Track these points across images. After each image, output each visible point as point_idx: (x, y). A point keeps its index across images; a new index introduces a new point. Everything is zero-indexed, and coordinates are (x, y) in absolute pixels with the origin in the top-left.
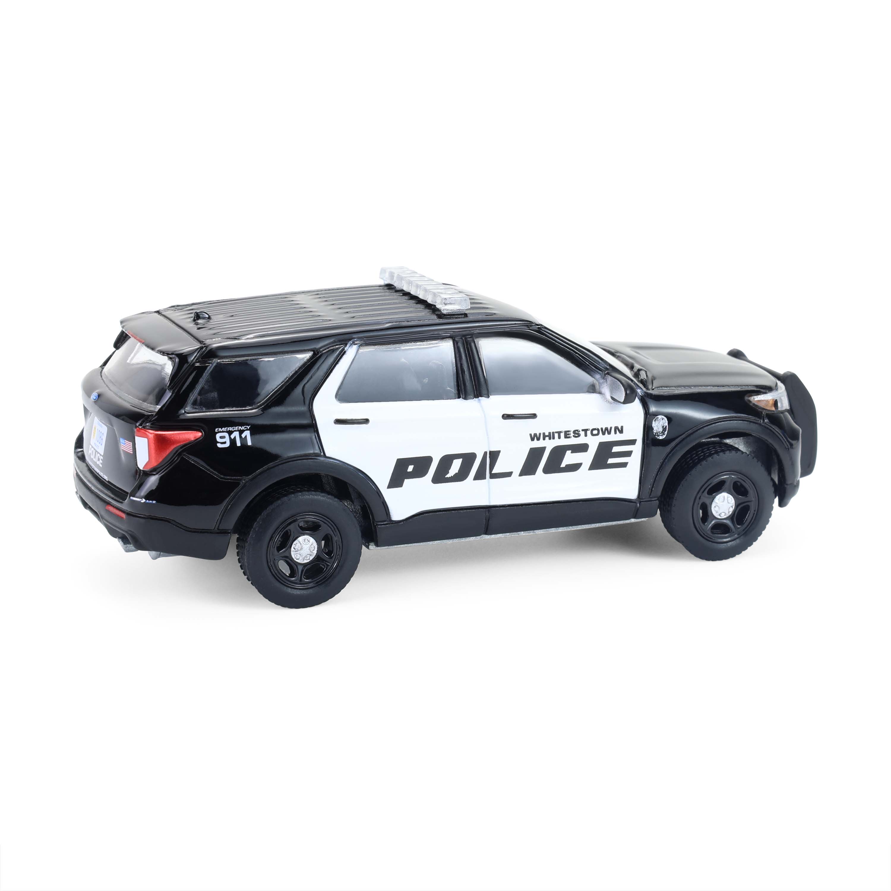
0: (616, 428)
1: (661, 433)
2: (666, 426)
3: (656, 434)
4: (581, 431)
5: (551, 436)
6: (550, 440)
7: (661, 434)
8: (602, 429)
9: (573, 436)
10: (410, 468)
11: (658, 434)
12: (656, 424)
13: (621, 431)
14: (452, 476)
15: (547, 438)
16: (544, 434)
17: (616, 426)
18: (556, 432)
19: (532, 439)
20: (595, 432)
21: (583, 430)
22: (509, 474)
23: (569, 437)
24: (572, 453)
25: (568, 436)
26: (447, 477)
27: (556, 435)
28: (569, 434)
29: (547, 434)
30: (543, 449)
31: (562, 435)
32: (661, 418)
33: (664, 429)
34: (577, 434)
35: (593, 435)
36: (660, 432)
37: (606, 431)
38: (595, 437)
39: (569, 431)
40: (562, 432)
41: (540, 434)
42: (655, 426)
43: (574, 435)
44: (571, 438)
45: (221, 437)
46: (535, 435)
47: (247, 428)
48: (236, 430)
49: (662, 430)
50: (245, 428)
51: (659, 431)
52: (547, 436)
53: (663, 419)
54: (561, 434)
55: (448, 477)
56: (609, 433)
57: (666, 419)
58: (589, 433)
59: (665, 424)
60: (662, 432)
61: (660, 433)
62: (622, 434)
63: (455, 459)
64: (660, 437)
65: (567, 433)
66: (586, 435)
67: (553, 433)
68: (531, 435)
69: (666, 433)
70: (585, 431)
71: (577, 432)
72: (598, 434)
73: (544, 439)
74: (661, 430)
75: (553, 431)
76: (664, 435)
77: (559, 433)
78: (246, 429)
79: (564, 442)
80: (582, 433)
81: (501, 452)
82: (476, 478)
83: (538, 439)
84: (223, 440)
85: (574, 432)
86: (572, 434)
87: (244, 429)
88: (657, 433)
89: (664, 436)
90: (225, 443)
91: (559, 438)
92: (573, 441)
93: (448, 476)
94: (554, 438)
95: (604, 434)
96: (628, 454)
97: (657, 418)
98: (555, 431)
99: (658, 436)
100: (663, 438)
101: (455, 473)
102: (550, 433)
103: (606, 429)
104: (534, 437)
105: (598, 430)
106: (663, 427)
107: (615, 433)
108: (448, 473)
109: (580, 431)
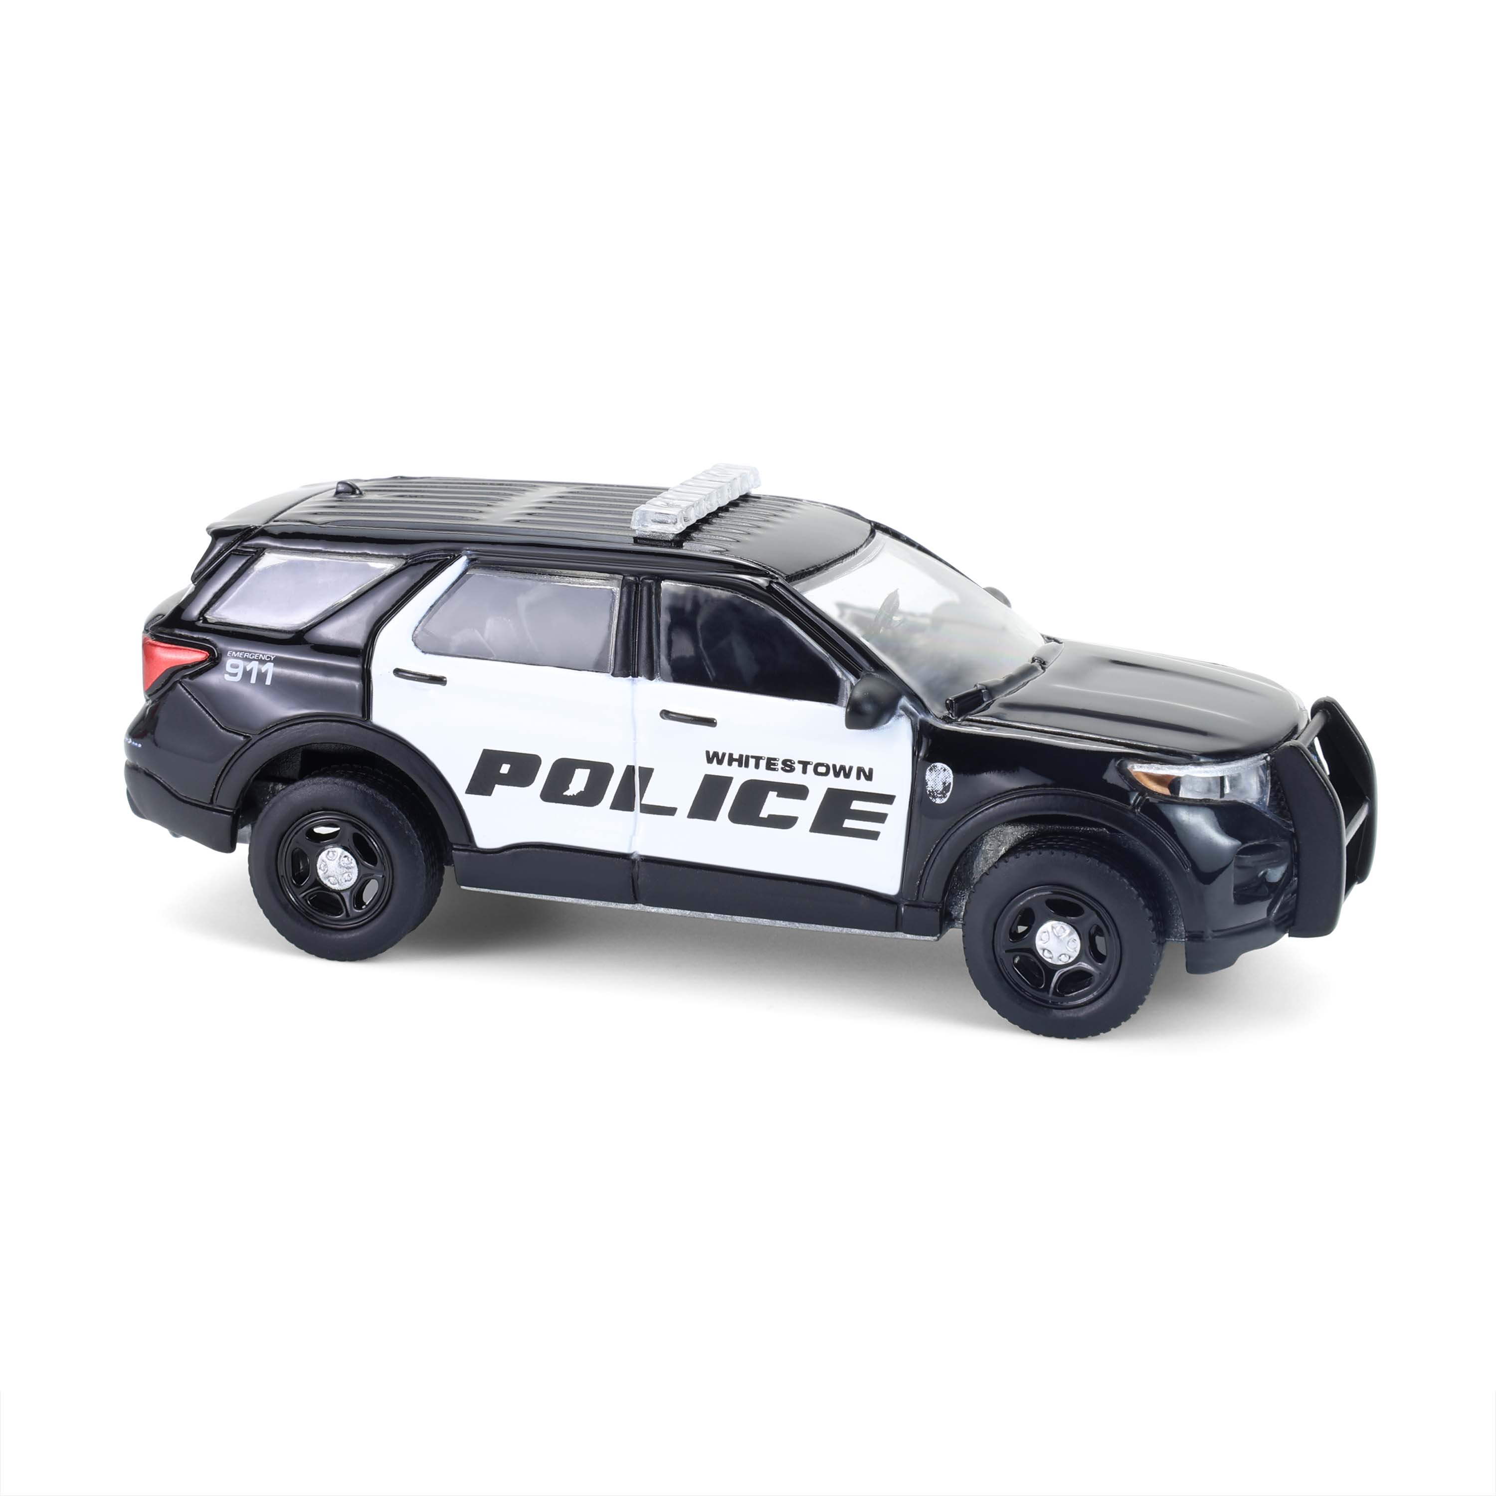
0: (860, 770)
1: (939, 794)
2: (950, 784)
3: (931, 793)
4: (796, 762)
5: (743, 761)
6: (740, 768)
7: (940, 796)
8: (834, 766)
9: (782, 769)
10: (505, 769)
11: (934, 794)
12: (933, 776)
13: (869, 777)
14: (575, 794)
15: (735, 764)
16: (731, 755)
17: (861, 766)
18: (752, 757)
19: (710, 760)
20: (822, 769)
21: (800, 762)
22: (671, 811)
23: (774, 770)
24: (778, 796)
25: (772, 767)
26: (566, 795)
27: (752, 762)
28: (774, 764)
29: (736, 756)
30: (728, 781)
31: (763, 763)
32: (942, 768)
33: (946, 788)
34: (788, 766)
35: (816, 772)
36: (939, 792)
37: (842, 771)
38: (820, 777)
39: (775, 759)
40: (763, 758)
41: (724, 755)
42: (930, 779)
43: (783, 766)
44: (777, 771)
45: (233, 666)
46: (716, 754)
47: (271, 658)
48: (255, 658)
49: (942, 789)
50: (268, 657)
51: (937, 789)
52: (736, 760)
53: (945, 770)
54: (761, 761)
55: (569, 795)
56: (847, 776)
57: (951, 771)
58: (810, 768)
59: (948, 780)
60: (941, 793)
61: (937, 794)
62: (869, 782)
63: (578, 768)
64: (936, 799)
65: (772, 762)
66: (804, 771)
67: (747, 757)
68: (708, 753)
69: (948, 794)
70: (805, 764)
71: (788, 763)
72: (827, 773)
73: (730, 764)
74: (940, 788)
75: (748, 754)
76: (944, 797)
77: (758, 759)
78: (269, 659)
79: (763, 774)
80: (799, 768)
81: (654, 771)
82: (615, 806)
83: (720, 762)
84: (234, 671)
85: (785, 762)
86: (780, 766)
87: (266, 659)
88: (933, 792)
89: (945, 800)
90: (235, 675)
91: (757, 766)
92: (779, 776)
93: (567, 793)
94: (747, 766)
95: (837, 775)
96: (880, 818)
97: (934, 766)
98: (750, 755)
99: (934, 797)
100: (941, 803)
101: (579, 791)
102: (741, 756)
103: (842, 768)
104: (712, 757)
105: (828, 767)
106: (944, 783)
107: (858, 778)
108: (568, 788)
109: (794, 763)
